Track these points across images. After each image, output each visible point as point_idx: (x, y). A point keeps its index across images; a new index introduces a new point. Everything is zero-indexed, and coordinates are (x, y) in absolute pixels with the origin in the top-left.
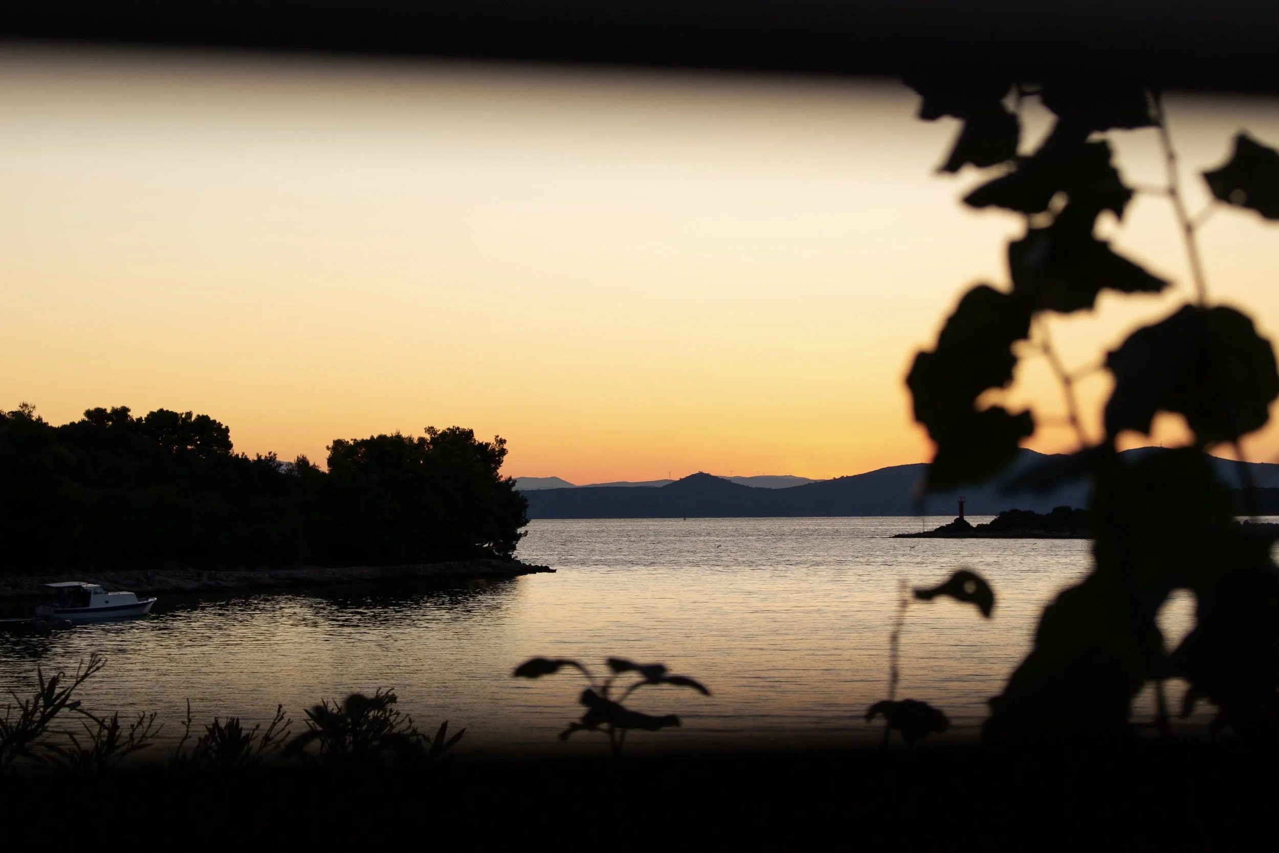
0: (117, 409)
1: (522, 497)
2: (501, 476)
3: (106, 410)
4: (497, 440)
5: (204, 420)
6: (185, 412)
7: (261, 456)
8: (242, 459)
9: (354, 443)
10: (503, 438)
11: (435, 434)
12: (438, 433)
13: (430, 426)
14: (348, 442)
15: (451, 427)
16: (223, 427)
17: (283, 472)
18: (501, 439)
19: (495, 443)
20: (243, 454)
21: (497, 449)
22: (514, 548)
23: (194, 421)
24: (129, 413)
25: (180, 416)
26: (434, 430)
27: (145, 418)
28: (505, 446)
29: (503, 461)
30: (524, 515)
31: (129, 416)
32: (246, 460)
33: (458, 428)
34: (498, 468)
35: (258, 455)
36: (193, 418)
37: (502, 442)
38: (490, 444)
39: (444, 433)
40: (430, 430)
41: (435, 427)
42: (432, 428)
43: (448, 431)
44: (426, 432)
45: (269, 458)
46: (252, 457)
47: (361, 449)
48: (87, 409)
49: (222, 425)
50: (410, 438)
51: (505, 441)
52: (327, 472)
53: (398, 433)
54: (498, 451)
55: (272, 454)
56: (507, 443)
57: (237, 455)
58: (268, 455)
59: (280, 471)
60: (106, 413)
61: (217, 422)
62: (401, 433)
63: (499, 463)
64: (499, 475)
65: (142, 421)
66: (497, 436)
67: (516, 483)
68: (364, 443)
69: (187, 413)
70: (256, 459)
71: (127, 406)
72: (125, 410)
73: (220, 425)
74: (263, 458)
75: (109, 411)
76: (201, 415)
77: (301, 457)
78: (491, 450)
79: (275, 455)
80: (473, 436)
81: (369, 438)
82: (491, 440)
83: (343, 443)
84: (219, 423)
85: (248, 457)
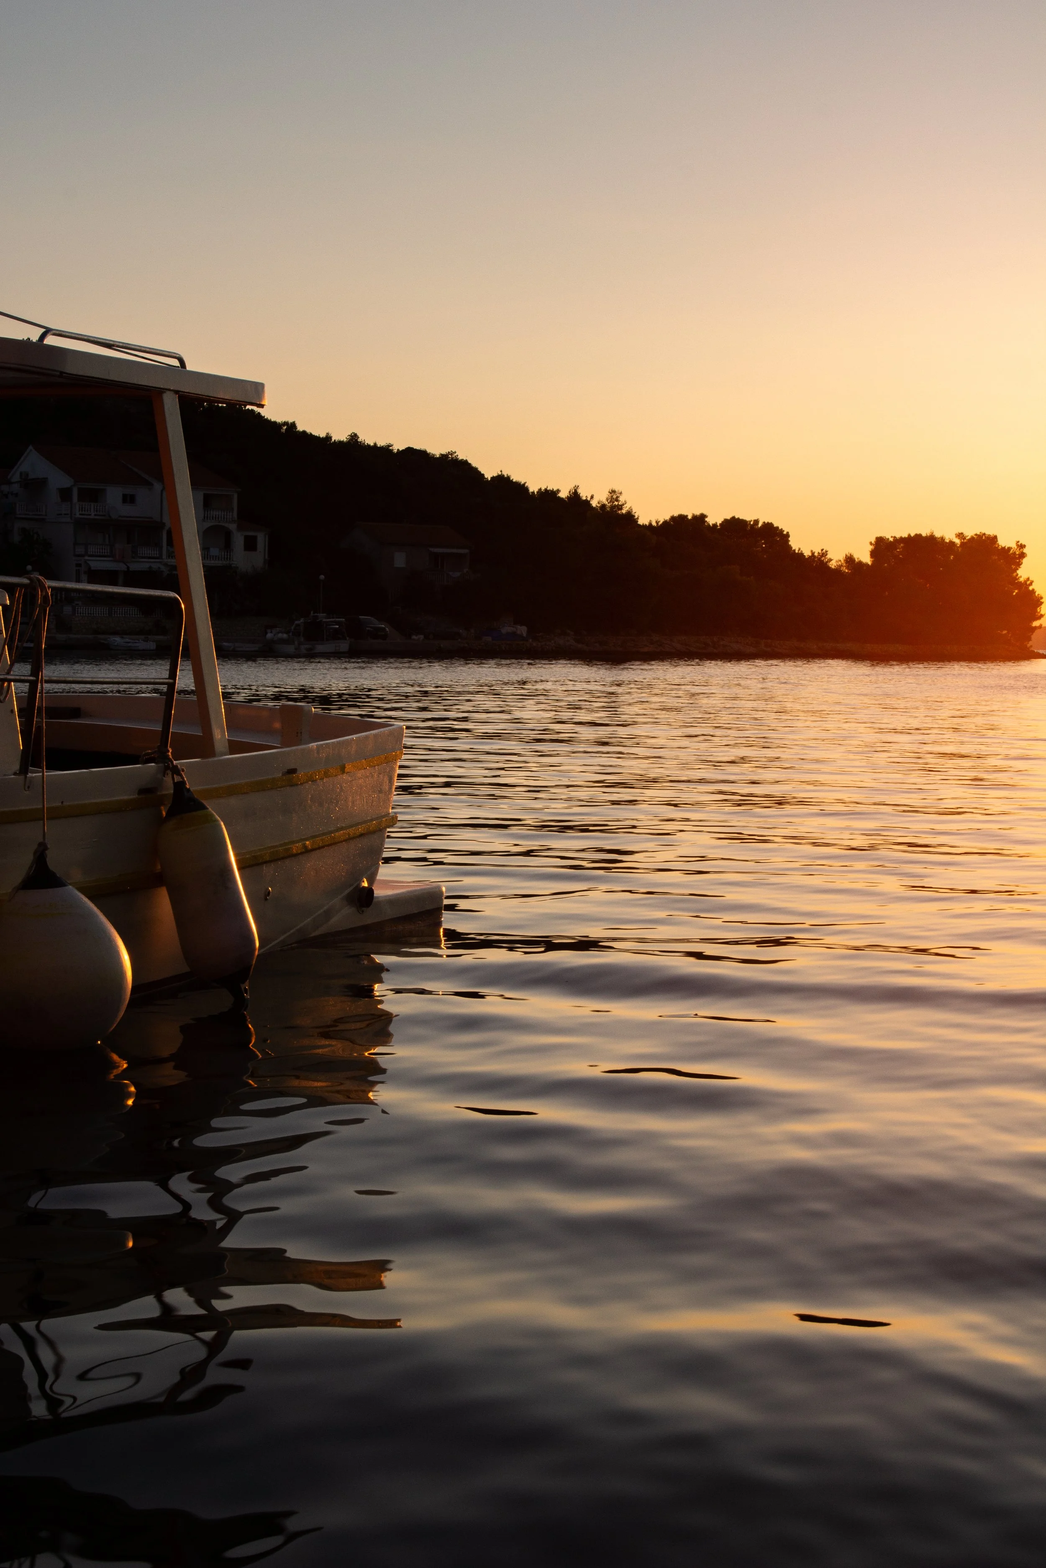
0: (697, 516)
1: (1038, 595)
2: (1021, 577)
3: (687, 516)
4: (1018, 545)
5: (769, 527)
6: (753, 520)
7: (814, 553)
8: (798, 553)
9: (894, 540)
10: (1023, 544)
11: (964, 539)
12: (967, 538)
13: (960, 532)
14: (888, 539)
15: (978, 533)
16: (785, 533)
17: (833, 567)
18: (1021, 544)
19: (1016, 547)
20: (799, 549)
21: (1017, 553)
22: (1029, 639)
23: (761, 527)
24: (706, 519)
25: (749, 522)
26: (963, 536)
27: (720, 524)
28: (1025, 551)
29: (1022, 563)
30: (1039, 611)
31: (706, 521)
32: (801, 555)
33: (984, 534)
34: (1018, 569)
35: (812, 551)
36: (760, 525)
37: (1022, 546)
38: (1012, 548)
39: (972, 538)
40: (960, 535)
41: (964, 533)
42: (962, 533)
43: (976, 537)
44: (956, 537)
45: (821, 554)
46: (807, 553)
47: (900, 544)
48: (672, 515)
49: (784, 531)
50: (942, 538)
51: (1025, 546)
52: (870, 563)
53: (932, 533)
54: (1019, 555)
55: (824, 551)
56: (1026, 547)
57: (795, 550)
58: (820, 552)
59: (830, 566)
60: (687, 519)
61: (780, 528)
62: (934, 534)
63: (1019, 565)
64: (1019, 576)
65: (717, 526)
66: (1018, 542)
67: (1033, 583)
68: (902, 540)
69: (755, 521)
70: (810, 555)
71: (705, 513)
72: (703, 517)
73: (782, 531)
74: (816, 554)
75: (690, 517)
76: (766, 522)
77: (849, 555)
78: (1012, 553)
79: (826, 551)
80: (997, 541)
81: (907, 536)
82: (1013, 545)
83: (885, 540)
84: (782, 529)
85: (803, 552)
